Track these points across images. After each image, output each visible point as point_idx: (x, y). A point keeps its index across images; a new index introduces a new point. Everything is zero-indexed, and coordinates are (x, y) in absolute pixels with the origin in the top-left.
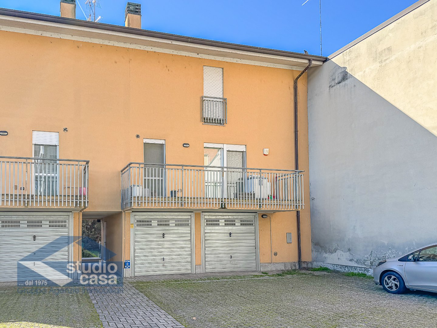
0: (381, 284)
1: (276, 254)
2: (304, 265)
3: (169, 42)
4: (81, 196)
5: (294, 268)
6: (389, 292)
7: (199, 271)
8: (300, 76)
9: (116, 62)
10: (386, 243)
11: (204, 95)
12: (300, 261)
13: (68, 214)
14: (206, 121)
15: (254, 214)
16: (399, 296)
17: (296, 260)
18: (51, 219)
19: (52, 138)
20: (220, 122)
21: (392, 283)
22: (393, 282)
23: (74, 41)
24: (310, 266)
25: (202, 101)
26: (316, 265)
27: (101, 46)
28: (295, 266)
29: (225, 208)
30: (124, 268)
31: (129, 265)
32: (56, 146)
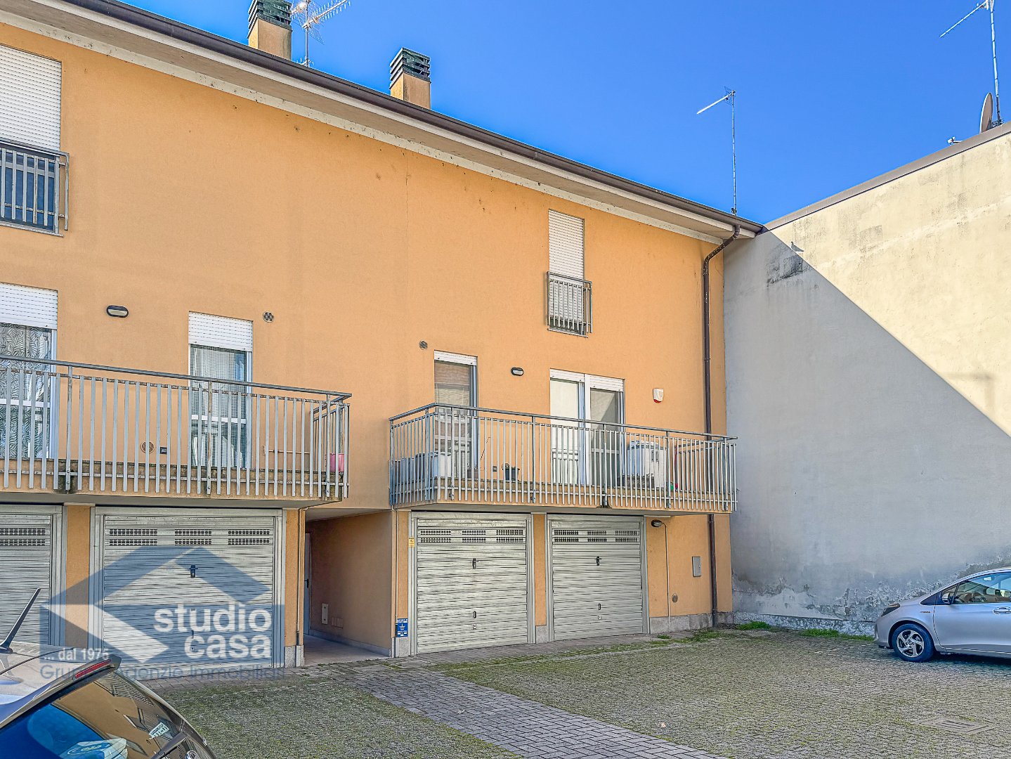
0: (891, 647)
1: (675, 599)
2: (721, 620)
3: (497, 152)
4: (333, 473)
5: (704, 625)
6: (905, 659)
7: (542, 637)
8: (715, 253)
9: (378, 177)
10: (873, 574)
11: (552, 270)
12: (714, 612)
13: (274, 513)
14: (553, 323)
15: (638, 519)
16: (925, 665)
17: (708, 609)
18: (235, 524)
19: (236, 334)
20: (579, 329)
21: (911, 643)
22: (913, 641)
23: (288, 114)
24: (730, 620)
25: (547, 282)
26: (741, 618)
27: (348, 135)
28: (707, 622)
29: (608, 506)
30: (397, 635)
31: (406, 629)
32: (245, 353)
